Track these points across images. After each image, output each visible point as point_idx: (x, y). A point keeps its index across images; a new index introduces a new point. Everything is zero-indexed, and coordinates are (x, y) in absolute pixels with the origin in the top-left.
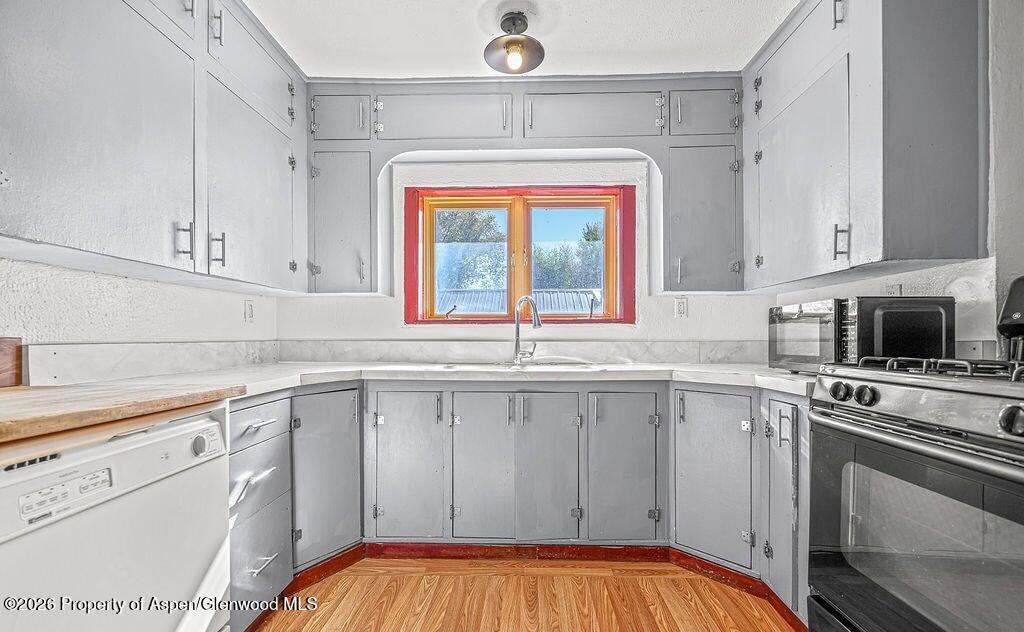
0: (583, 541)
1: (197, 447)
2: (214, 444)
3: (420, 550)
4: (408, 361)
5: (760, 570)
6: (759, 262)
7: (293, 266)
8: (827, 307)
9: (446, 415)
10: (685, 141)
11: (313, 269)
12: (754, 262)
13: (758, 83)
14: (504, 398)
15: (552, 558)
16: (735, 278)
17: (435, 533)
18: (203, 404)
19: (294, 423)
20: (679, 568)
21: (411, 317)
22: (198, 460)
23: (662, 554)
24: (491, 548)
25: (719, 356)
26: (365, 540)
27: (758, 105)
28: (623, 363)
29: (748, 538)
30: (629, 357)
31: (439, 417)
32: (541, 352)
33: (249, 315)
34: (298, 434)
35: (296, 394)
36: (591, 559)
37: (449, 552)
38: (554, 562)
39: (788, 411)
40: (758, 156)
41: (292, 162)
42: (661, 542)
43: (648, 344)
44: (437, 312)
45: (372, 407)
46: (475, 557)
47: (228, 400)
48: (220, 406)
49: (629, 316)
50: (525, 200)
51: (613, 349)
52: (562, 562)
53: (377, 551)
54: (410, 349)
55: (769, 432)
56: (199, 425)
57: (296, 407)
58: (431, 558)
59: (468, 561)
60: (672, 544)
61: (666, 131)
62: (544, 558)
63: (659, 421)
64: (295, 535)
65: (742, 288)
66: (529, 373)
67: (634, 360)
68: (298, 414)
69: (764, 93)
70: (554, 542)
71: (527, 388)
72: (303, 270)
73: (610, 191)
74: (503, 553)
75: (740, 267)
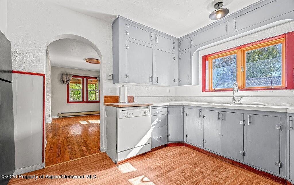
0: (244, 163)
1: (145, 113)
2: (148, 113)
3: (196, 148)
4: (202, 102)
7: (174, 81)
9: (202, 116)
11: (179, 80)
14: (217, 113)
15: (233, 164)
17: (199, 145)
18: (147, 106)
19: (168, 113)
21: (204, 90)
22: (145, 115)
24: (213, 154)
26: (184, 142)
31: (200, 116)
33: (169, 91)
34: (169, 115)
35: (168, 107)
36: (248, 170)
37: (202, 151)
38: (232, 165)
41: (174, 58)
44: (213, 88)
45: (186, 112)
46: (209, 155)
47: (151, 106)
48: (149, 107)
52: (236, 167)
53: (187, 145)
54: (202, 98)
56: (146, 109)
57: (169, 110)
58: (198, 151)
59: (207, 155)
60: (288, 179)
64: (168, 135)
66: (225, 106)
68: (169, 111)
71: (225, 111)
72: (177, 81)
74: (217, 157)
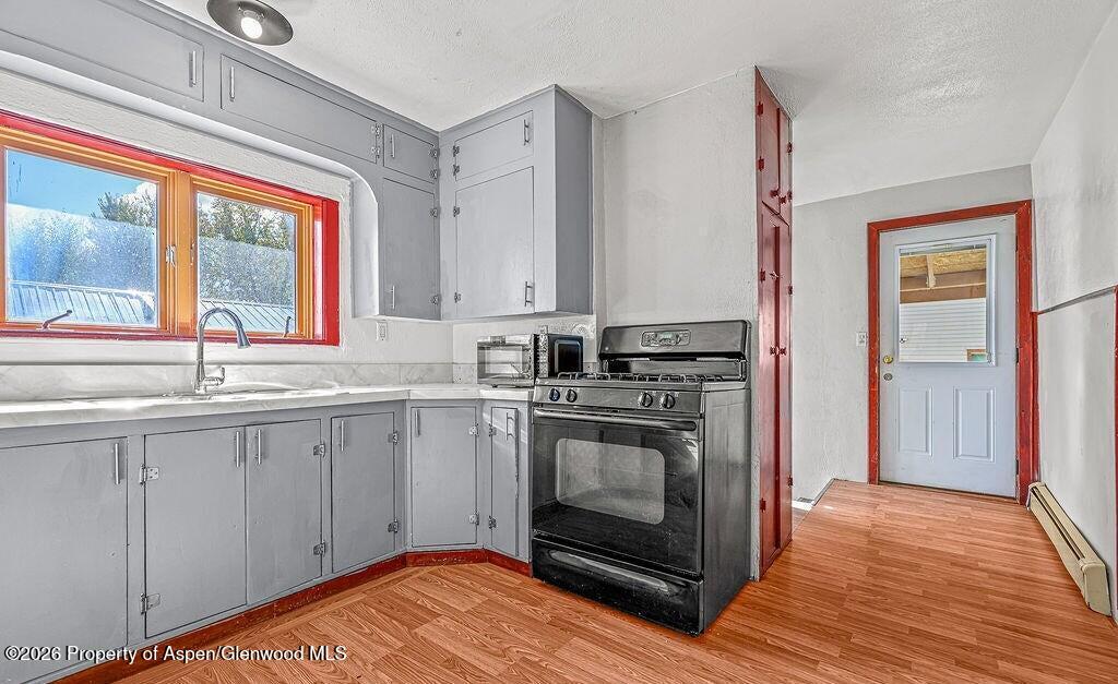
0: (328, 576)
5: (484, 541)
6: (457, 298)
8: (527, 340)
10: (398, 177)
12: (452, 296)
13: (456, 150)
15: (293, 609)
16: (433, 309)
20: (416, 568)
23: (401, 562)
25: (415, 378)
27: (456, 169)
28: (330, 387)
29: (474, 520)
30: (335, 380)
32: (233, 378)
36: (337, 593)
39: (512, 413)
40: (456, 211)
42: (400, 551)
43: (354, 367)
49: (332, 338)
50: (192, 179)
51: (319, 373)
55: (493, 432)
60: (409, 549)
61: (380, 160)
62: (284, 613)
63: (396, 438)
65: (439, 318)
67: (342, 383)
69: (461, 159)
70: (296, 590)
73: (310, 200)
75: (437, 300)
